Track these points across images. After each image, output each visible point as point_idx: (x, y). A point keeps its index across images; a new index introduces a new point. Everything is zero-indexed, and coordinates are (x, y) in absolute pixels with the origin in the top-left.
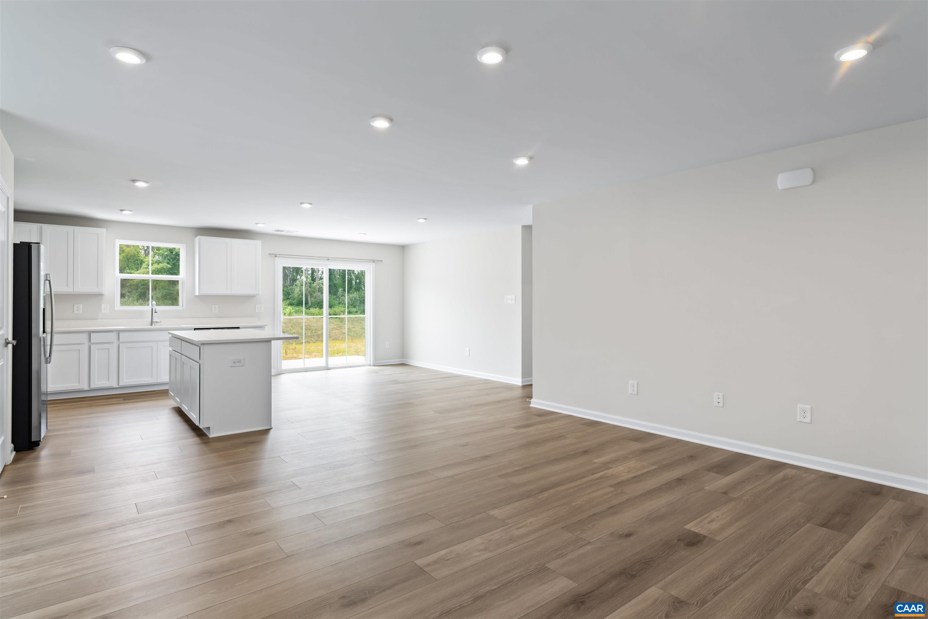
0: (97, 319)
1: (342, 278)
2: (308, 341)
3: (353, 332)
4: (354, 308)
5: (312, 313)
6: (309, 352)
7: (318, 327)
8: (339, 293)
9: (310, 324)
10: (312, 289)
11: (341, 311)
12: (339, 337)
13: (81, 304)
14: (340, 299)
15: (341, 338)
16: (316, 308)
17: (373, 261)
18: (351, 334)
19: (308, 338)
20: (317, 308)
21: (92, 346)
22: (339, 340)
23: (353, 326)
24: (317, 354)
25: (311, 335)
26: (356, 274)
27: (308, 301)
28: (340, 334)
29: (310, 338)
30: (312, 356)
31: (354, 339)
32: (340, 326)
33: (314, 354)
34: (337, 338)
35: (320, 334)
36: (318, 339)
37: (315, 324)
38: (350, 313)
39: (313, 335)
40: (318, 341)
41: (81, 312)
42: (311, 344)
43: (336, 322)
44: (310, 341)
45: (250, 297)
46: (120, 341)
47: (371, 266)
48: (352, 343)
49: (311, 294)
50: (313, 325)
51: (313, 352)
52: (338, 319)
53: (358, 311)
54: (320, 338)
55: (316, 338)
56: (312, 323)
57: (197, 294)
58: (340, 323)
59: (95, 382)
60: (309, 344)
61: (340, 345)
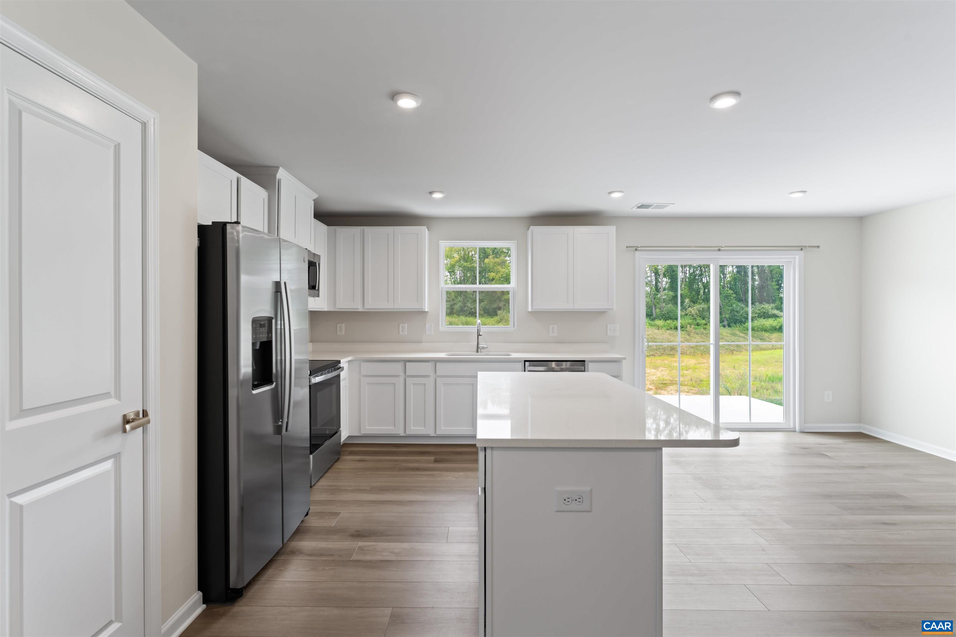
0: (421, 342)
1: (688, 288)
2: (654, 354)
3: (702, 346)
4: (702, 319)
5: (656, 324)
6: (656, 366)
7: (663, 340)
8: (685, 303)
9: (656, 336)
10: (657, 301)
11: (688, 323)
12: (687, 351)
13: (406, 323)
14: (687, 311)
15: (689, 352)
16: (660, 320)
17: (800, 248)
18: (701, 348)
19: (653, 351)
20: (662, 320)
21: (407, 378)
22: (686, 355)
23: (703, 340)
24: (664, 369)
25: (656, 348)
26: (704, 282)
27: (652, 312)
28: (688, 349)
29: (656, 351)
30: (659, 371)
31: (704, 354)
32: (688, 340)
33: (661, 369)
34: (684, 352)
35: (665, 347)
36: (664, 353)
37: (661, 336)
38: (698, 325)
39: (658, 348)
40: (664, 354)
41: (406, 334)
42: (657, 358)
43: (684, 335)
44: (656, 355)
45: (600, 313)
46: (437, 374)
47: (795, 258)
48: (702, 359)
49: (655, 306)
50: (658, 337)
51: (660, 366)
52: (686, 332)
53: (707, 323)
54: (666, 351)
55: (662, 351)
56: (657, 336)
57: (530, 310)
58: (688, 336)
59: (411, 427)
60: (654, 358)
61: (688, 361)
